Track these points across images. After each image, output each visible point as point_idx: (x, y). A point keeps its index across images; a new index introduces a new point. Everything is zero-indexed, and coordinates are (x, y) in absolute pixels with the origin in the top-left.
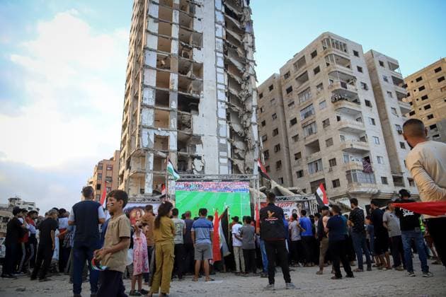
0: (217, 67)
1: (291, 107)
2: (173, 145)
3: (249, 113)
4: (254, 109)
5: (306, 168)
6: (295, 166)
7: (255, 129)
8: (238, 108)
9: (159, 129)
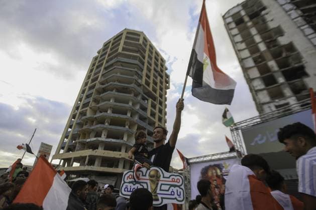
0: (306, 36)
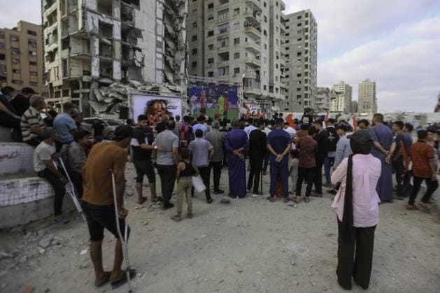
1: (210, 21)
2: (117, 33)
3: (181, 18)
4: (185, 16)
5: (216, 71)
6: (208, 68)
7: (184, 33)
8: (172, 12)
9: (104, 15)
